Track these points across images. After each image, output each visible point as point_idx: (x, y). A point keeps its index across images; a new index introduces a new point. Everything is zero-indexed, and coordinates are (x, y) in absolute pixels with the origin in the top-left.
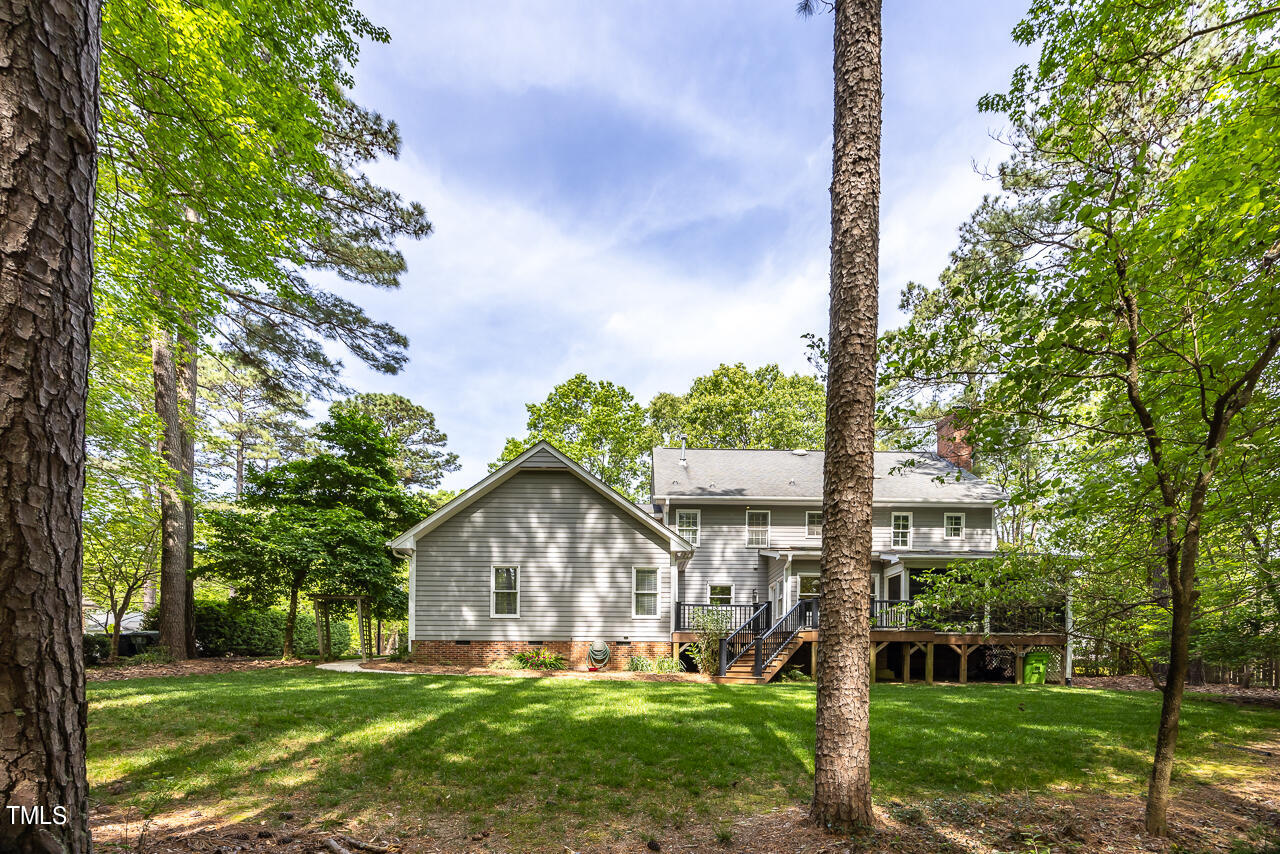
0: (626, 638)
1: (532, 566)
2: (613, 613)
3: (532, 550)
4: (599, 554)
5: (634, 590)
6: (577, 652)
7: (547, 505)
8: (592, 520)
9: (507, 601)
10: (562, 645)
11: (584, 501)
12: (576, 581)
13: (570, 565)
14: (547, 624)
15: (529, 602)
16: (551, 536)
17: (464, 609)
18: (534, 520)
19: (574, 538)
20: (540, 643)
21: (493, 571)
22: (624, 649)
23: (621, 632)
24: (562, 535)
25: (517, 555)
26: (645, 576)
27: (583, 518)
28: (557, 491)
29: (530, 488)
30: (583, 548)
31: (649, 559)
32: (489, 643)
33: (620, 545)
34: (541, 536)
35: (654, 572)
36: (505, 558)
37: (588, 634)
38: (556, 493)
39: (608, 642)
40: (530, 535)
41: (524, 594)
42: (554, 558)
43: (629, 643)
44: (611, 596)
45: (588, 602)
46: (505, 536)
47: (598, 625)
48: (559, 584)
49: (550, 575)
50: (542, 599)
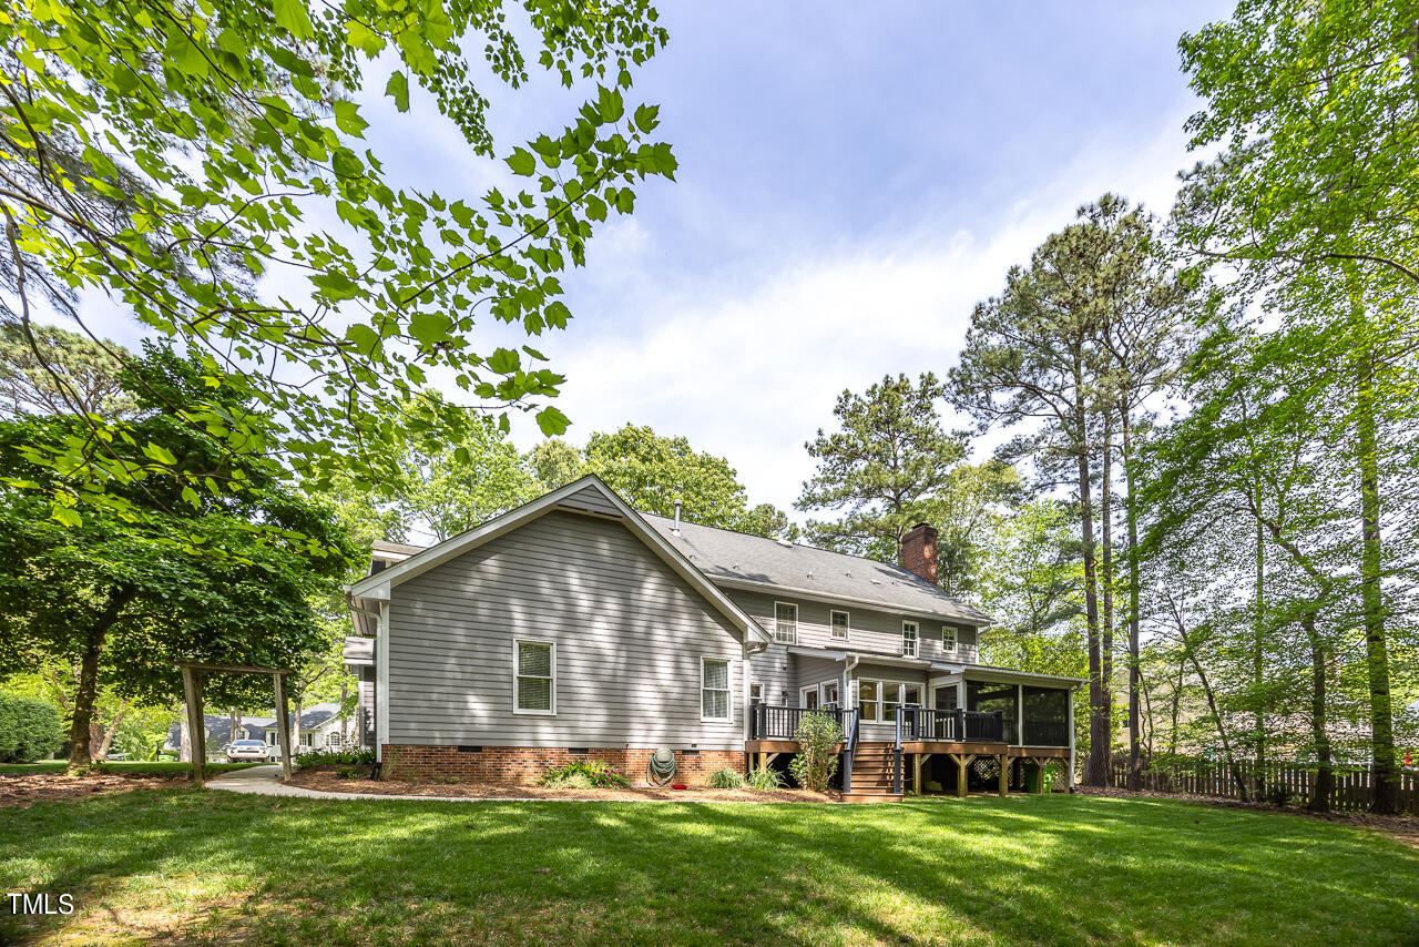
0: (694, 745)
1: (571, 643)
2: (678, 712)
3: (572, 622)
4: (660, 635)
5: (702, 687)
6: (633, 761)
7: (592, 562)
8: (651, 589)
9: (536, 690)
10: (616, 754)
11: (640, 565)
12: (632, 668)
13: (624, 647)
14: (593, 723)
15: (568, 694)
16: (598, 605)
17: (472, 699)
18: (574, 581)
19: (628, 611)
20: (585, 750)
21: (516, 645)
22: (691, 758)
23: (689, 738)
24: (612, 605)
25: (550, 627)
26: (714, 668)
27: (639, 584)
28: (606, 546)
29: (567, 536)
30: (639, 625)
31: (719, 647)
32: (511, 750)
33: (685, 626)
34: (584, 603)
35: (724, 664)
36: (533, 629)
37: (646, 739)
38: (604, 547)
39: (674, 751)
40: (570, 603)
41: (562, 682)
42: (602, 634)
43: (697, 752)
44: (676, 691)
45: (646, 697)
46: (532, 598)
47: (660, 727)
48: (610, 672)
49: (597, 657)
50: (586, 689)
